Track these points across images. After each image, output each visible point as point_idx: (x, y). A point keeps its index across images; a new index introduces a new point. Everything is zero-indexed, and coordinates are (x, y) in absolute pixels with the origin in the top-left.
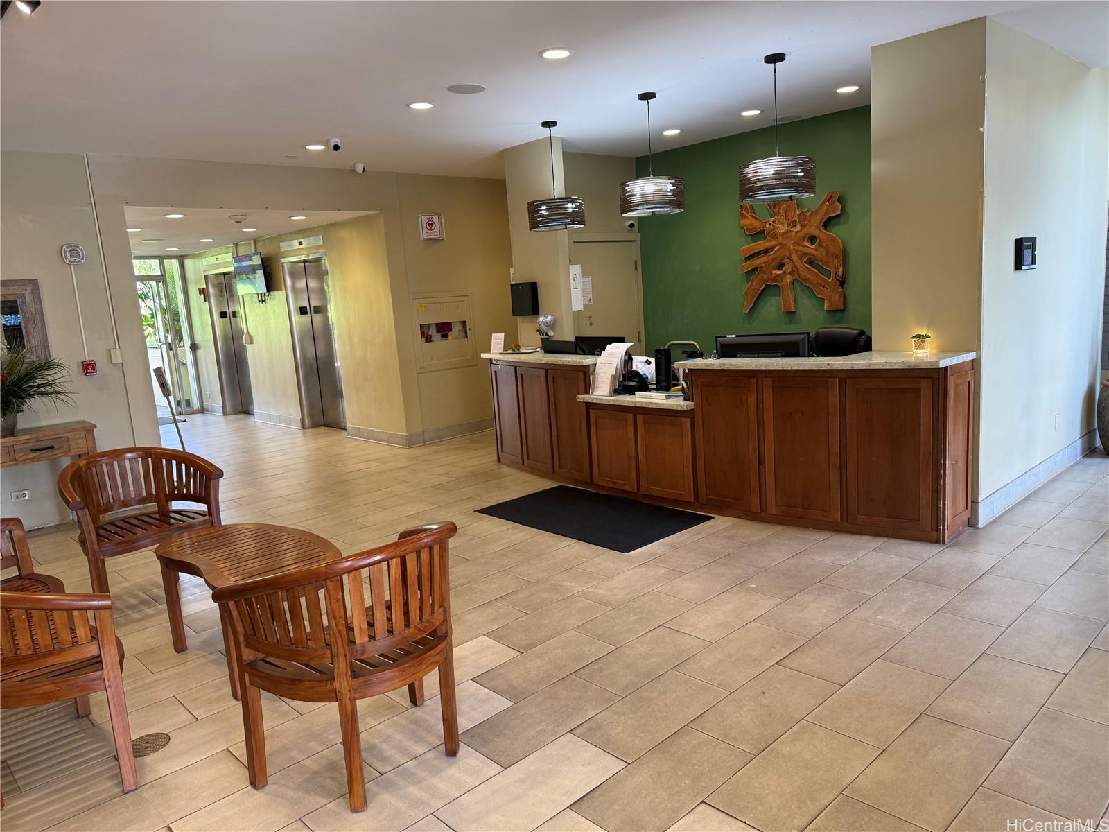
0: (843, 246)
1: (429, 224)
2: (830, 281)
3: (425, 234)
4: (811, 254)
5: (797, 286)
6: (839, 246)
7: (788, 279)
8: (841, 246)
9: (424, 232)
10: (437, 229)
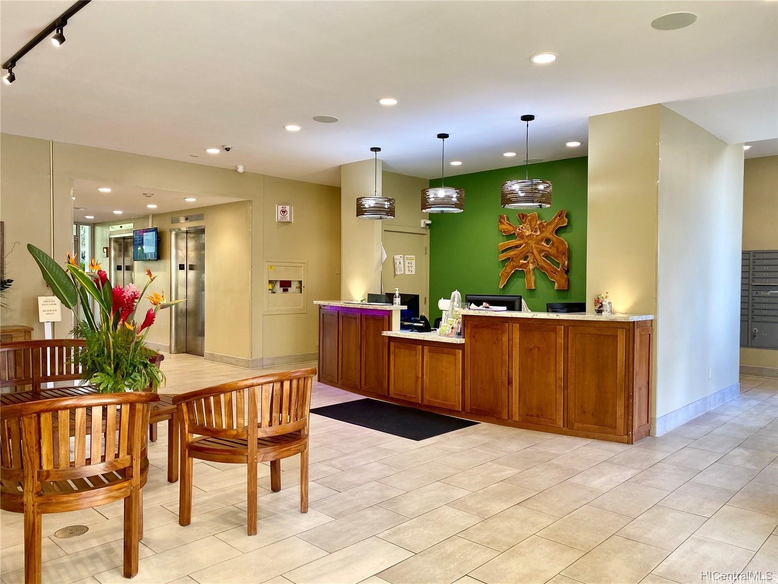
0: (568, 247)
1: (283, 211)
2: (559, 270)
3: (279, 218)
4: (547, 251)
5: (537, 272)
6: (565, 246)
7: (531, 266)
8: (567, 246)
9: (279, 216)
10: (288, 215)
